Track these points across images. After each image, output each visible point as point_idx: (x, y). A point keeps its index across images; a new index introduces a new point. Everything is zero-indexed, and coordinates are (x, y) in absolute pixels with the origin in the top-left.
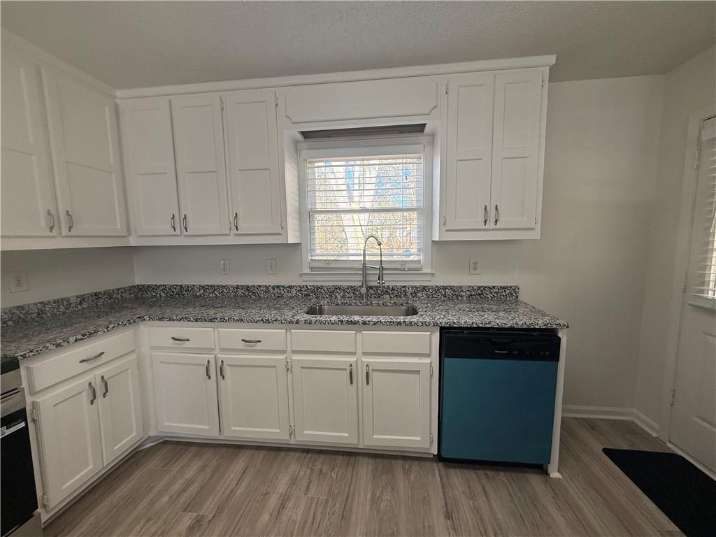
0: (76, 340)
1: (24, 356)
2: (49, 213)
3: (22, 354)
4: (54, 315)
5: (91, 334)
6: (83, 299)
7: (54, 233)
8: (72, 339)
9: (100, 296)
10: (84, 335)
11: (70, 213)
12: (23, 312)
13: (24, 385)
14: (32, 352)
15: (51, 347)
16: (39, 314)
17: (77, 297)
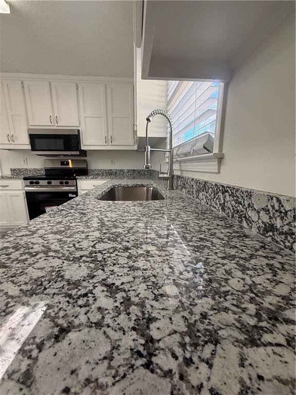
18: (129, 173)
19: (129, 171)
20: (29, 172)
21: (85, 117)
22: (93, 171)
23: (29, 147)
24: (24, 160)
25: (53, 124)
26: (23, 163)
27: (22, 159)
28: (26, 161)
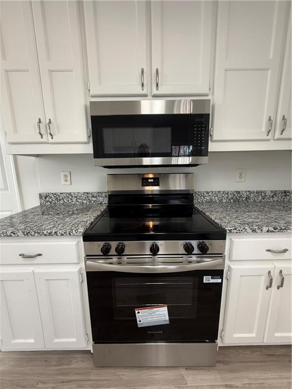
0: (268, 231)
1: (230, 231)
2: (270, 120)
3: (230, 229)
4: (255, 201)
5: (281, 229)
6: (275, 194)
7: (269, 137)
8: (265, 229)
9: (288, 194)
10: (275, 229)
11: (286, 118)
12: (239, 195)
13: (226, 253)
14: (236, 229)
15: (249, 230)
16: (247, 199)
17: (272, 192)
18: (275, 199)
19: (275, 193)
20: (74, 200)
21: (226, 70)
22: (202, 195)
23: (89, 149)
24: (66, 176)
25: (145, 92)
26: (63, 182)
27: (62, 174)
28: (68, 178)
